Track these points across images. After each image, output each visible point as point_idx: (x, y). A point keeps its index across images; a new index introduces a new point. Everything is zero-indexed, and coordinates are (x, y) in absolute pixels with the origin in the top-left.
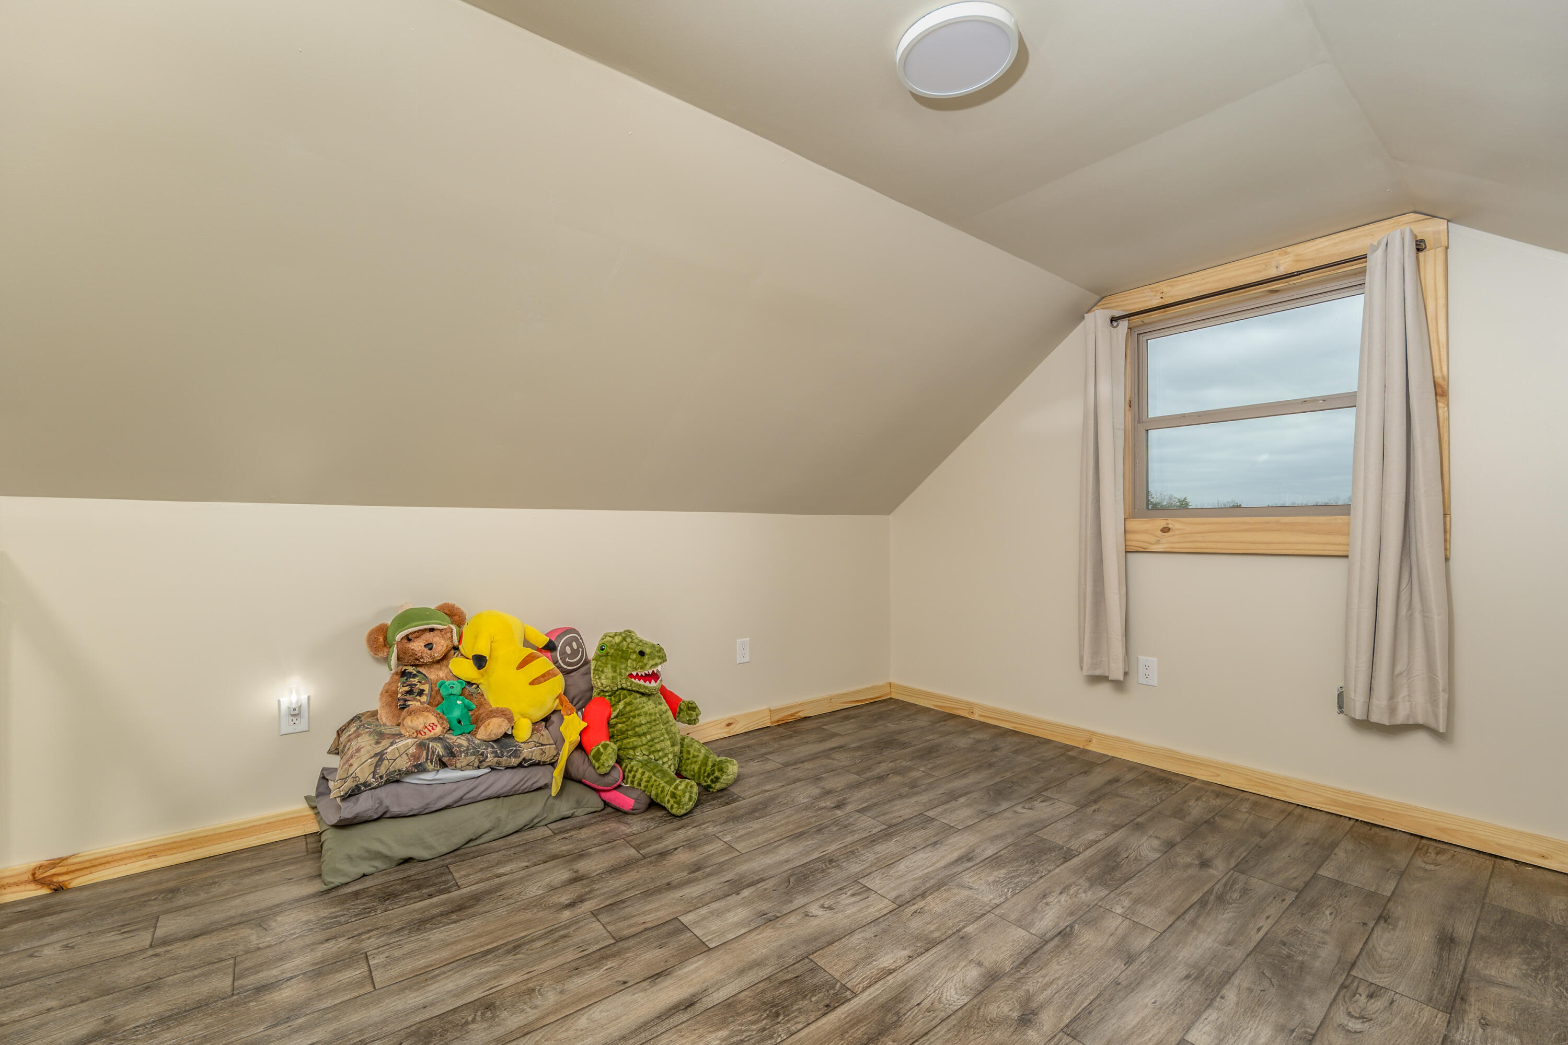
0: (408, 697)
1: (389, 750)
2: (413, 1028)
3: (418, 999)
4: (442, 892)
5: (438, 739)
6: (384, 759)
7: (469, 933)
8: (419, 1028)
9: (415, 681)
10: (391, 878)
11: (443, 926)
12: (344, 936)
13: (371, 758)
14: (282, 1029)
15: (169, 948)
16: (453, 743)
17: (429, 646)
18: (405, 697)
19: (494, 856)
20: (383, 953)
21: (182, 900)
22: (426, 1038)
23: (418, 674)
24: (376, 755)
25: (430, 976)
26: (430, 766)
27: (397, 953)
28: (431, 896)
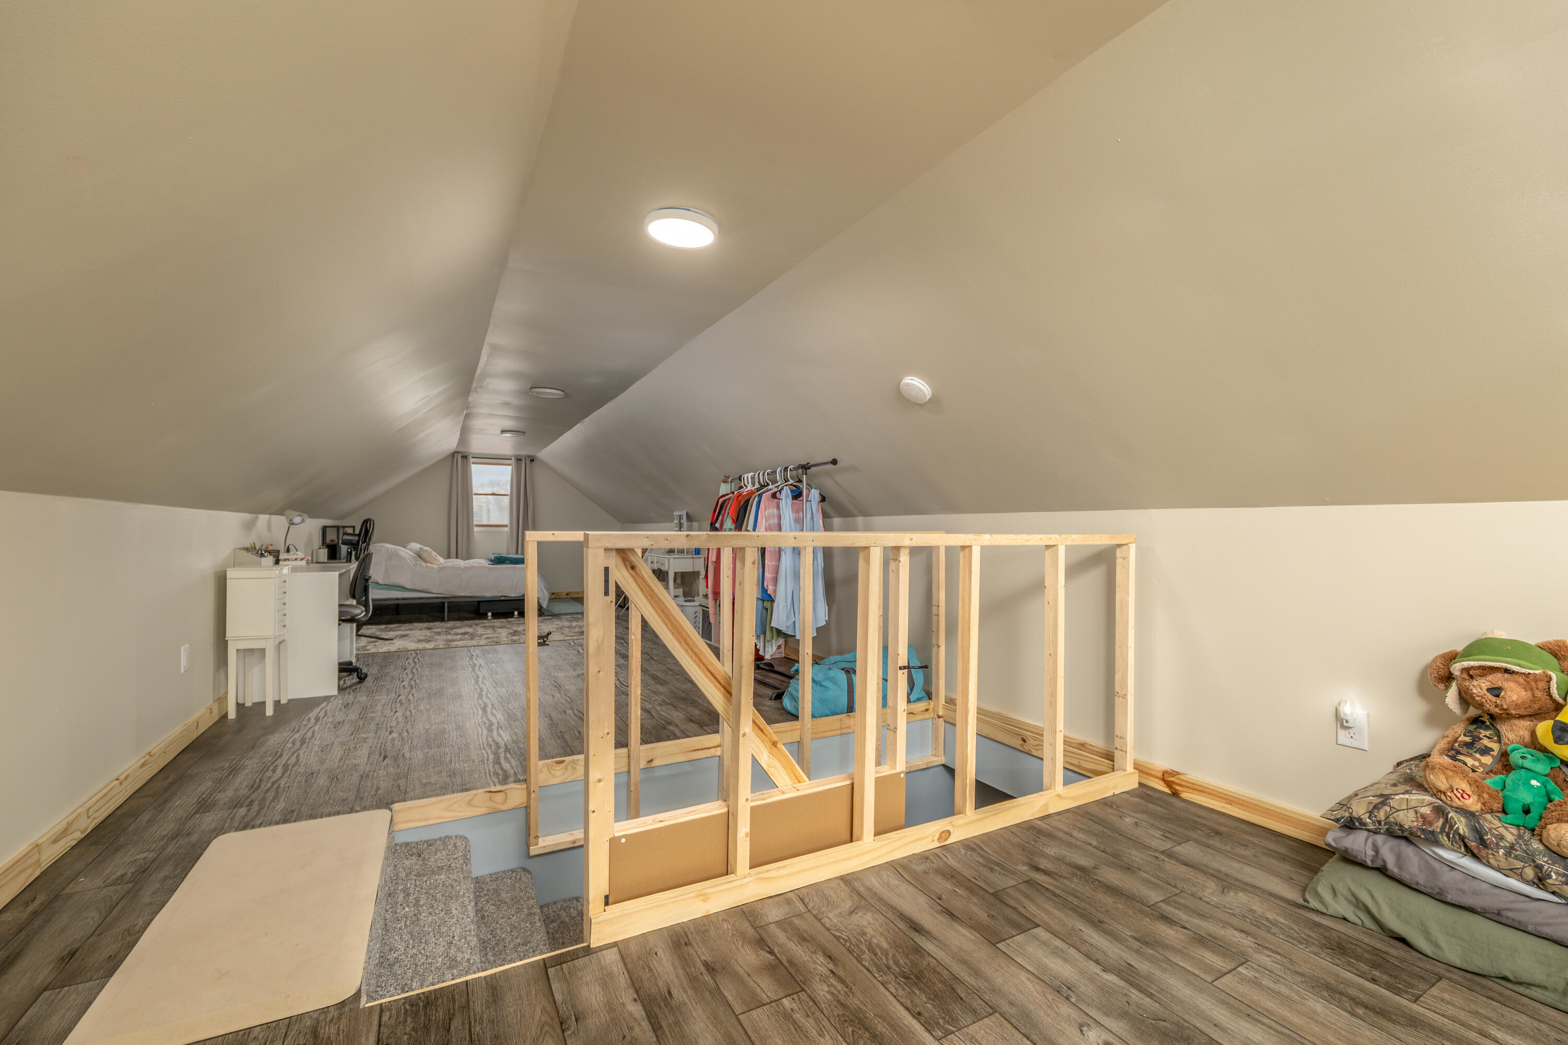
0: (1464, 750)
1: (1397, 797)
2: (1186, 1024)
3: (1222, 1017)
4: (1388, 987)
5: (1469, 815)
6: (1386, 804)
7: (1345, 1030)
8: (1189, 1029)
9: (1483, 733)
10: (1367, 940)
11: (1335, 1005)
12: (1256, 939)
13: (1373, 796)
14: (1136, 945)
15: (1167, 859)
16: (1490, 829)
17: (1496, 691)
18: (1460, 749)
19: (1523, 1019)
20: (1256, 971)
21: (1216, 842)
22: (1181, 1037)
23: (1491, 726)
24: (1381, 795)
25: (1257, 1017)
26: (1444, 839)
27: (1266, 982)
28: (1374, 980)
